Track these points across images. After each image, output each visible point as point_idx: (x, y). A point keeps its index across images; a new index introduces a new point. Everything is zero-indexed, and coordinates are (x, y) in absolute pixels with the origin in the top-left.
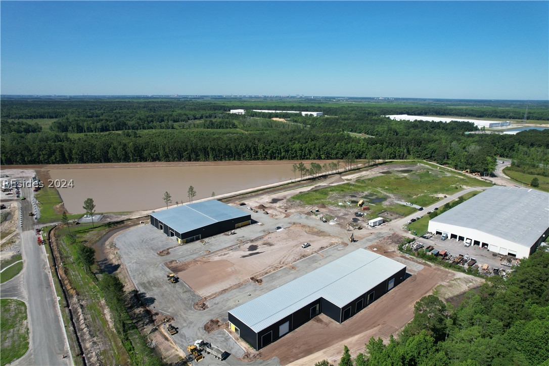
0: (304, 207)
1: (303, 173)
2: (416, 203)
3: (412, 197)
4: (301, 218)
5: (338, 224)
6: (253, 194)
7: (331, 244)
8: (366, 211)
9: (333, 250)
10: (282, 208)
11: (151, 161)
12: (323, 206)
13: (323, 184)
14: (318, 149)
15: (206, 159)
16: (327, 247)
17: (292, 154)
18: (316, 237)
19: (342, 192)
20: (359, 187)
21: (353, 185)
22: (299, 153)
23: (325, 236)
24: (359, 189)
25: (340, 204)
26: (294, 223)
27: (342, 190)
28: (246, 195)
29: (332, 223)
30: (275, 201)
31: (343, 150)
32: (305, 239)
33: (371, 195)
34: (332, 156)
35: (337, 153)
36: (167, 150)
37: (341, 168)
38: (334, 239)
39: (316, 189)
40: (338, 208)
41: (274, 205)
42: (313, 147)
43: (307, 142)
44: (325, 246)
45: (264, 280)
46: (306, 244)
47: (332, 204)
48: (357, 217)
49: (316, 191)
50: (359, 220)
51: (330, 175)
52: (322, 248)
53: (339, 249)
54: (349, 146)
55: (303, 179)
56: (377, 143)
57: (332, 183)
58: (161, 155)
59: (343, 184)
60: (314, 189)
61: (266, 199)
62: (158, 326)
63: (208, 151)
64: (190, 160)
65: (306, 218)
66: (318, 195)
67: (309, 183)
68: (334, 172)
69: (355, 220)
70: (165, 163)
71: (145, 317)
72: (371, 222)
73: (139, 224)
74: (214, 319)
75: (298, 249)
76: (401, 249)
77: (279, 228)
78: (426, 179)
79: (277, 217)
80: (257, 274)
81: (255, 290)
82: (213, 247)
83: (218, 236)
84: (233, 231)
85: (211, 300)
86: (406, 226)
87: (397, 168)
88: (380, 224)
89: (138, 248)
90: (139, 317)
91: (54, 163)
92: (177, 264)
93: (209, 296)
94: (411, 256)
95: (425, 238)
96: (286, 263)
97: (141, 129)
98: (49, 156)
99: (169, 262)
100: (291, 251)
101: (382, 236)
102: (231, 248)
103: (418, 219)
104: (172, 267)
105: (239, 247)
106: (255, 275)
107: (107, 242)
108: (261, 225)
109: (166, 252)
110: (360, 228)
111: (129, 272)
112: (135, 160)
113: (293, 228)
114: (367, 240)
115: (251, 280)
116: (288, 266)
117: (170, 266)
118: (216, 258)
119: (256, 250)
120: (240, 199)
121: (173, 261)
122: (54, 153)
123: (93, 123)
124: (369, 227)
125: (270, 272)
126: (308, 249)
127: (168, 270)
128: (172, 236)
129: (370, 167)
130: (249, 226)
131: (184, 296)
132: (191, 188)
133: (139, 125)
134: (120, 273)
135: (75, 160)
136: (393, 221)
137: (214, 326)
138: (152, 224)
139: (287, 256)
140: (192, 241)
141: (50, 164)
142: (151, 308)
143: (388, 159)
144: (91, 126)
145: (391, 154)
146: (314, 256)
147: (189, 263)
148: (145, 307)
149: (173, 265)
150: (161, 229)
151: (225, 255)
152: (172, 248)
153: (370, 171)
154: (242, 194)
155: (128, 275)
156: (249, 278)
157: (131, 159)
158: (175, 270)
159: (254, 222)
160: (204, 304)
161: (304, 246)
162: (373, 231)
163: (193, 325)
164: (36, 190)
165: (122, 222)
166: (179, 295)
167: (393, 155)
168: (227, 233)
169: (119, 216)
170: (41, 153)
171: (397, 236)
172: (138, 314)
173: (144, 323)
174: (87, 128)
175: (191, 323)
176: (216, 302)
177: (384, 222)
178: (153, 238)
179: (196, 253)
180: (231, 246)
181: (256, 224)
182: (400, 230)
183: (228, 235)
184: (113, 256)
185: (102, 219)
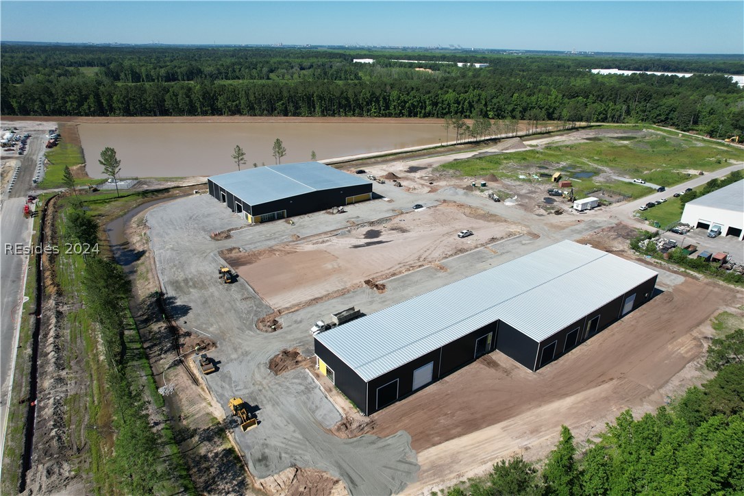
0: (462, 179)
1: (461, 131)
2: (650, 180)
3: (642, 172)
4: (457, 194)
5: (519, 205)
6: (379, 159)
7: (510, 235)
8: (566, 189)
9: (514, 243)
10: (425, 180)
11: (228, 115)
12: (494, 178)
13: (492, 149)
14: (484, 102)
15: (310, 113)
16: (502, 238)
17: (443, 109)
18: (482, 223)
19: (523, 161)
20: (551, 155)
21: (542, 153)
22: (454, 107)
23: (498, 221)
24: (551, 159)
25: (521, 177)
26: (445, 201)
27: (524, 159)
28: (368, 161)
29: (508, 203)
30: (413, 169)
31: (524, 104)
32: (464, 224)
33: (574, 167)
34: (506, 115)
35: (513, 110)
36: (252, 98)
37: (521, 130)
38: (513, 226)
39: (482, 156)
40: (518, 183)
41: (413, 175)
42: (475, 99)
43: (466, 92)
44: (498, 236)
45: (388, 286)
46: (465, 231)
47: (508, 177)
48: (550, 197)
49: (480, 158)
50: (555, 201)
51: (503, 138)
52: (493, 239)
53: (524, 242)
54: (534, 98)
55: (459, 142)
56: (577, 96)
57: (507, 149)
58: (243, 106)
59: (524, 151)
60: (478, 156)
61: (399, 167)
62: (185, 356)
63: (313, 101)
64: (286, 115)
65: (465, 194)
66: (484, 164)
67: (469, 148)
68: (511, 135)
69: (548, 201)
70: (249, 117)
71: (166, 337)
72: (578, 204)
73: (192, 194)
74: (290, 350)
75: (451, 239)
76: (635, 247)
77: (418, 206)
78: (663, 148)
79: (416, 191)
80: (377, 275)
81: (371, 302)
82: (303, 231)
83: (316, 214)
84: (341, 207)
85: (290, 315)
86: (638, 212)
87: (611, 133)
88: (593, 208)
89: (181, 228)
90: (157, 339)
91: (87, 115)
92: (240, 254)
93: (287, 308)
94: (657, 260)
95: (676, 232)
96: (430, 260)
97: (222, 79)
98: (80, 104)
99: (227, 250)
100: (438, 241)
101: (597, 225)
102: (335, 233)
103: (659, 203)
104: (231, 257)
105: (349, 231)
106: (374, 276)
107: (135, 219)
108: (388, 201)
109: (226, 235)
110: (558, 213)
111: (157, 263)
112: (205, 113)
113: (442, 208)
114: (572, 231)
115: (365, 285)
116: (433, 265)
117: (228, 256)
118: (308, 247)
119: (377, 237)
120: (357, 165)
121: (234, 248)
122: (86, 98)
123: (155, 69)
124: (575, 212)
125: (400, 272)
126: (469, 240)
127: (223, 262)
128: (240, 211)
129: (566, 132)
130: (368, 202)
131: (243, 306)
132: (278, 143)
133: (220, 73)
134: (143, 263)
135: (117, 112)
136: (614, 205)
137: (289, 362)
138: (211, 193)
139: (432, 249)
140: (272, 219)
141: (82, 116)
142: (180, 322)
143: (594, 122)
144: (152, 73)
145: (599, 114)
146: (479, 251)
147: (260, 253)
148: (170, 322)
149: (234, 254)
150: (224, 201)
151: (323, 242)
152: (236, 229)
153: (566, 135)
154: (362, 159)
155: (153, 267)
156: (363, 281)
157: (199, 110)
158: (235, 263)
159: (377, 197)
160: (275, 322)
161: (461, 234)
162: (581, 217)
163: (249, 358)
164: (50, 146)
165: (167, 190)
166: (233, 303)
167: (602, 116)
168: (331, 210)
169: (163, 183)
170: (67, 99)
171: (625, 227)
172: (156, 333)
173: (161, 350)
174: (147, 75)
175: (246, 354)
176: (299, 319)
177: (599, 206)
178: (209, 215)
179: (275, 238)
180: (335, 230)
181: (380, 200)
182: (630, 218)
183: (333, 213)
184: (139, 238)
185: (135, 185)
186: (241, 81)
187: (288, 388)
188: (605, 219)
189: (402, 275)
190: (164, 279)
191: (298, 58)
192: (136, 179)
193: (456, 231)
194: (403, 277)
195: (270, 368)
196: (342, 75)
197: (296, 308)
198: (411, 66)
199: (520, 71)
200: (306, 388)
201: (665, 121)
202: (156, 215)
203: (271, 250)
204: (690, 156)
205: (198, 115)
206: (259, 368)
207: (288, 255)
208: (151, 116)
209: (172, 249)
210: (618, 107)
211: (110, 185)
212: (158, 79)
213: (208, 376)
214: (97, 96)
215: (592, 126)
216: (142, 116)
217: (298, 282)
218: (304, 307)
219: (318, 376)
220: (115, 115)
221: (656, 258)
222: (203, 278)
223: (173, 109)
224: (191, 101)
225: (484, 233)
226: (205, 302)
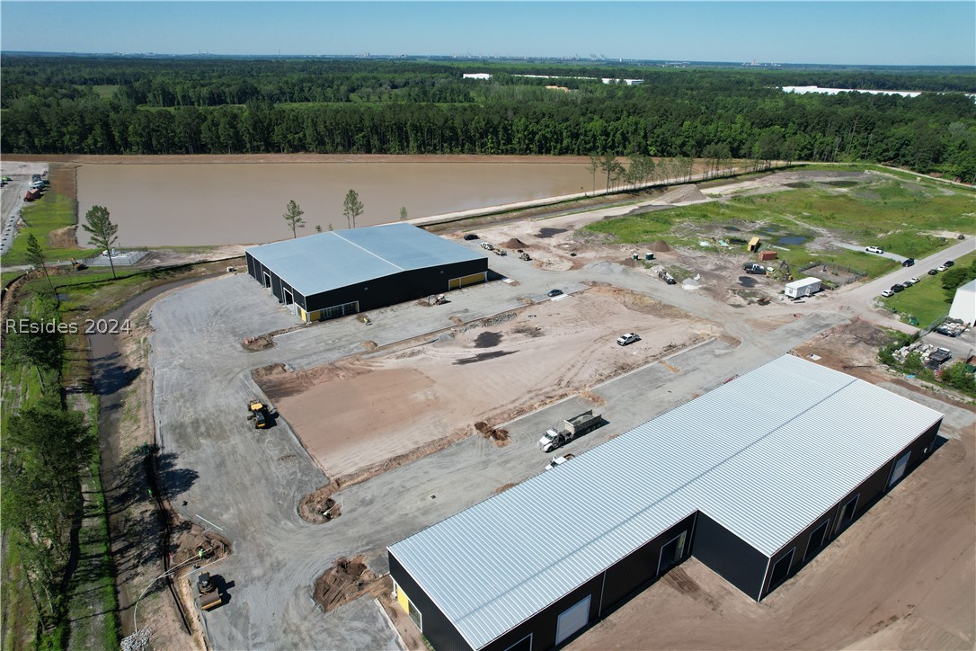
0: (617, 248)
1: (613, 175)
2: (890, 248)
3: (875, 236)
4: (612, 271)
5: (705, 289)
6: (498, 217)
7: (696, 339)
8: (769, 263)
9: (702, 354)
10: (565, 249)
11: (288, 152)
12: (664, 247)
13: (658, 202)
14: (642, 133)
15: (403, 149)
16: (684, 345)
17: (586, 143)
18: (651, 319)
19: (703, 220)
20: (742, 210)
21: (728, 207)
22: (601, 140)
23: (676, 316)
24: (742, 216)
25: (703, 244)
26: (594, 284)
27: (705, 216)
28: (482, 220)
29: (688, 286)
30: (546, 233)
31: (698, 136)
32: (627, 322)
33: (775, 228)
34: (673, 151)
35: (684, 144)
36: (321, 128)
37: (696, 173)
38: (699, 325)
39: (641, 211)
40: (699, 254)
41: (546, 241)
42: (631, 129)
43: (618, 119)
44: (678, 342)
46: (628, 335)
47: (685, 244)
48: (749, 276)
49: (641, 215)
50: (756, 282)
51: (672, 185)
52: (671, 348)
53: (717, 352)
54: (711, 128)
55: (610, 190)
56: (772, 125)
57: (678, 201)
58: (309, 140)
59: (703, 204)
60: (636, 213)
61: (525, 229)
63: (406, 133)
64: (369, 151)
65: (624, 271)
66: (648, 224)
67: (624, 199)
68: (682, 179)
69: (747, 282)
70: (317, 155)
71: (149, 532)
72: (793, 287)
73: (225, 273)
74: (351, 558)
75: (607, 348)
76: (887, 360)
77: (556, 293)
78: (897, 199)
79: (552, 268)
80: (495, 412)
81: (486, 464)
82: (384, 334)
83: (404, 305)
84: (442, 295)
85: (355, 488)
86: (881, 300)
87: (821, 177)
88: (812, 294)
89: (200, 330)
90: (137, 534)
91: (92, 152)
92: (284, 375)
93: (351, 476)
94: (925, 383)
95: (944, 333)
96: (576, 384)
97: (286, 101)
98: (83, 137)
99: (265, 369)
100: (588, 352)
101: (823, 323)
102: (431, 338)
103: (909, 285)
104: (270, 381)
105: (453, 335)
106: (490, 415)
107: (135, 314)
108: (512, 284)
109: (265, 342)
110: (763, 302)
111: (156, 391)
112: (256, 150)
113: (592, 294)
114: (788, 332)
115: (475, 432)
116: (581, 394)
117: (265, 378)
118: (389, 363)
119: (495, 344)
120: (466, 226)
121: (276, 365)
122: (91, 129)
123: (195, 87)
124: (787, 301)
125: (531, 407)
126: (634, 350)
127: (256, 389)
128: (290, 302)
129: (758, 175)
130: (482, 286)
131: (280, 472)
132: (352, 196)
133: (283, 93)
134: (134, 391)
135: (135, 148)
136: (843, 288)
137: (347, 586)
138: (251, 272)
139: (579, 365)
140: (337, 315)
141: (86, 153)
142: (176, 503)
143: (795, 160)
144: (191, 94)
145: (802, 149)
146: (651, 369)
147: (315, 374)
148: (160, 502)
149: (275, 376)
150: (268, 285)
151: (413, 354)
152: (283, 331)
153: (758, 180)
154: (473, 217)
155: (149, 399)
156: (472, 423)
157: (248, 146)
158: (275, 391)
159: (496, 277)
160: (330, 502)
161: (623, 340)
162: (798, 309)
163: (281, 575)
164: (30, 198)
165: (188, 267)
166: (265, 466)
167: (806, 152)
168: (426, 300)
169: (183, 255)
170: (64, 130)
171: (866, 325)
172: (137, 523)
173: (139, 556)
174: (183, 97)
175: (277, 566)
176: (369, 497)
177: (821, 290)
178: (244, 307)
179: (340, 347)
180: (432, 333)
181: (499, 282)
182: (871, 311)
183: (429, 305)
184: (134, 347)
185: (142, 259)
186: (311, 104)
187: (343, 640)
188: (833, 312)
189: (534, 412)
190: (162, 420)
191: (389, 72)
192: (145, 249)
193: (614, 333)
194: (535, 416)
195: (315, 597)
196: (448, 95)
197: (366, 475)
198: (540, 82)
199: (687, 89)
200: (375, 640)
201: (895, 158)
202: (167, 307)
203: (333, 368)
204: (938, 211)
205: (247, 152)
206: (296, 595)
207: (358, 377)
208: (182, 154)
209: (182, 366)
210: (828, 139)
211: (103, 260)
212: (199, 101)
213: (209, 615)
214: (106, 126)
215: (793, 166)
216: (169, 153)
217: (372, 426)
218: (377, 473)
219: (394, 613)
220: (132, 152)
221: (922, 378)
222: (222, 419)
223: (213, 145)
224: (237, 133)
225: (658, 335)
226: (222, 464)
